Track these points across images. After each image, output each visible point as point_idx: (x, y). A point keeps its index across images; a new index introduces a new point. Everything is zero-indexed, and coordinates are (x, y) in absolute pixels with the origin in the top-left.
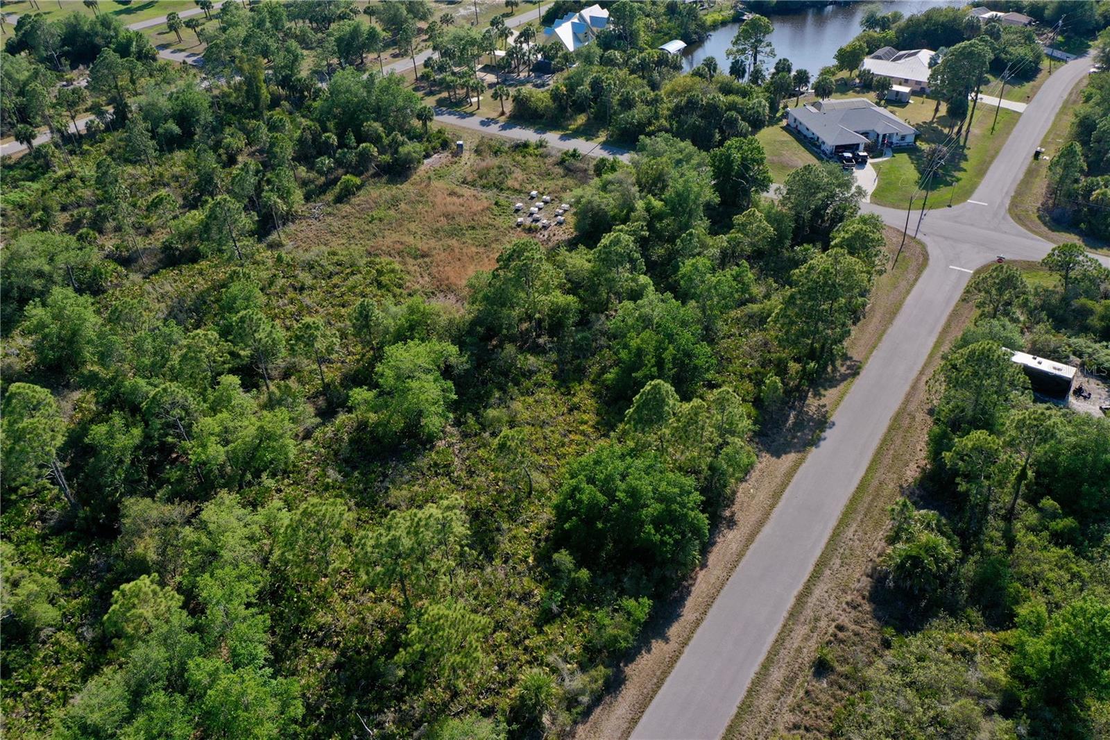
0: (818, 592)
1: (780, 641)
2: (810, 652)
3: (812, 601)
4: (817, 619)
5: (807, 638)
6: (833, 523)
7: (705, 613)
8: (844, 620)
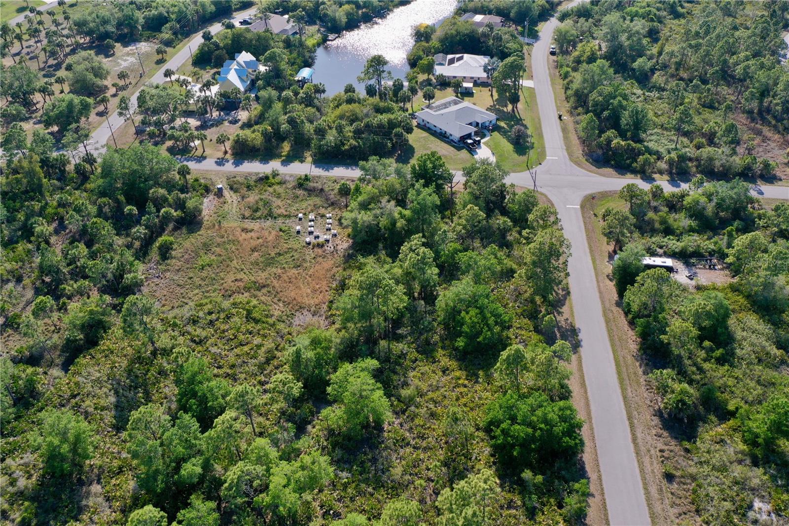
0: (639, 435)
1: (642, 471)
2: (659, 470)
3: (639, 441)
4: (649, 451)
5: (652, 464)
6: (619, 391)
7: (599, 471)
8: (661, 446)
